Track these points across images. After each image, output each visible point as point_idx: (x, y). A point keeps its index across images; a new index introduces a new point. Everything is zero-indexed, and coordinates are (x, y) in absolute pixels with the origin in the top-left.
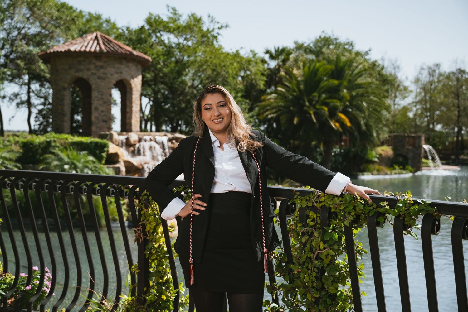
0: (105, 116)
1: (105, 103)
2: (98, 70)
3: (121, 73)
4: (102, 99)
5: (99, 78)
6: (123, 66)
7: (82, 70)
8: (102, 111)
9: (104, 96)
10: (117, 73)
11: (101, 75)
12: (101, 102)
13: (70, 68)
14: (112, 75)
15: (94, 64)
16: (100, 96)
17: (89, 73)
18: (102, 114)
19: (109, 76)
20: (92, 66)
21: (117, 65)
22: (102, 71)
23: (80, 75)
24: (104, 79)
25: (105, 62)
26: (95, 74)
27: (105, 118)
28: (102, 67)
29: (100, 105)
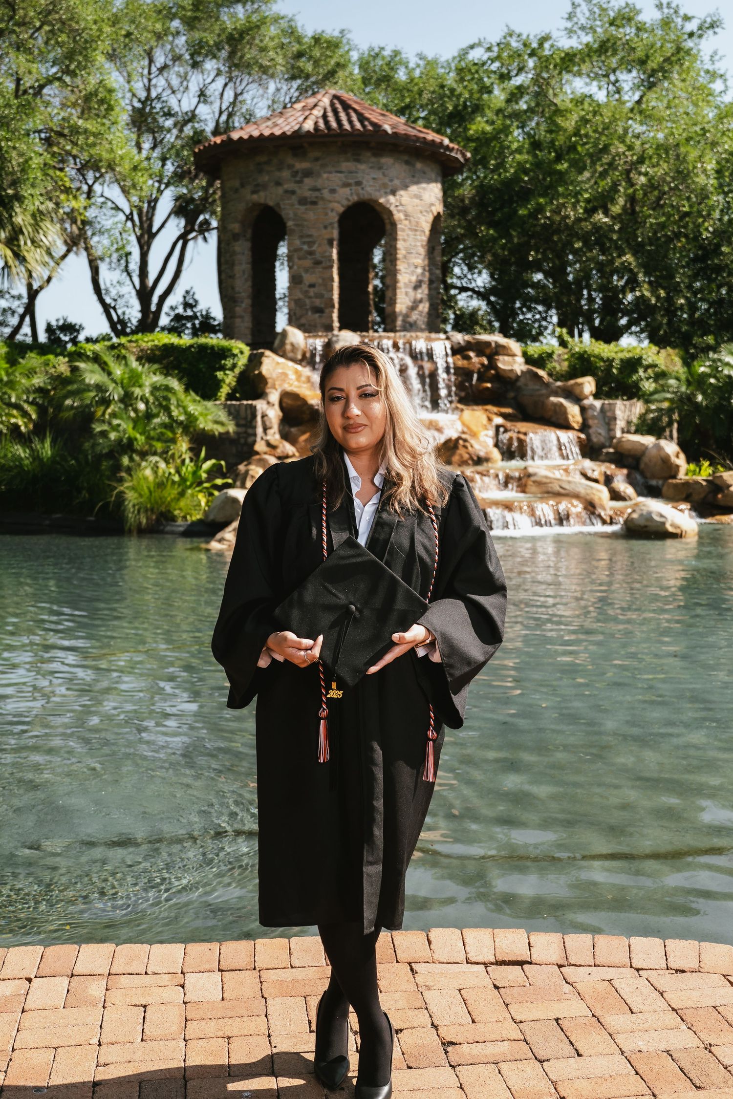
0: (320, 296)
1: (317, 263)
2: (300, 182)
3: (359, 183)
4: (311, 253)
5: (303, 201)
6: (362, 167)
7: (264, 187)
8: (312, 286)
9: (314, 248)
10: (346, 185)
11: (308, 194)
12: (308, 263)
13: (243, 185)
14: (333, 191)
15: (290, 167)
16: (305, 247)
17: (280, 190)
18: (312, 292)
19: (326, 193)
20: (286, 174)
21: (346, 165)
22: (308, 181)
23: (260, 197)
24: (314, 203)
25: (317, 159)
26: (293, 192)
27: (318, 302)
28: (308, 173)
29: (307, 271)
